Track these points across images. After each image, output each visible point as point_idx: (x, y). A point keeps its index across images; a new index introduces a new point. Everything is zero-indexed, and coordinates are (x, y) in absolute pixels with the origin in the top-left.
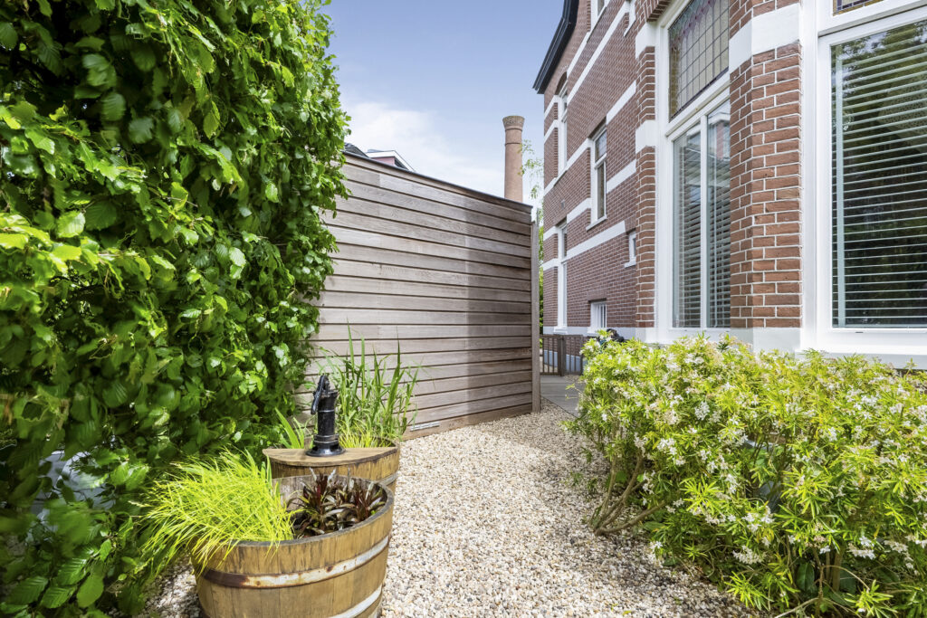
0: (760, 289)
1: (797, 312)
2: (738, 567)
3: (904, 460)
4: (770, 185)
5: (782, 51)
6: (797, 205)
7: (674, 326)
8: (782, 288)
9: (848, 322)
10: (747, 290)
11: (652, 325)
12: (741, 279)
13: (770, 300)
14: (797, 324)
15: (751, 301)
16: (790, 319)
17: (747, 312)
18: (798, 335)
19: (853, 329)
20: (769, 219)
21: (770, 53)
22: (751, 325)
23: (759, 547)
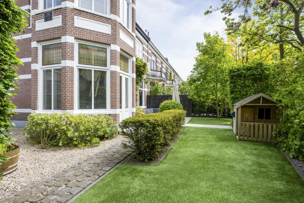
0: (68, 104)
1: (73, 108)
2: (74, 141)
3: (91, 124)
4: (69, 87)
5: (71, 67)
6: (73, 91)
7: (43, 109)
8: (71, 104)
9: (80, 109)
10: (65, 104)
11: (37, 109)
12: (64, 102)
13: (69, 106)
14: (73, 109)
15: (66, 106)
16: (72, 109)
17: (65, 107)
18: (74, 111)
19: (80, 110)
20: (69, 93)
21: (69, 67)
22: (66, 109)
23: (76, 137)
